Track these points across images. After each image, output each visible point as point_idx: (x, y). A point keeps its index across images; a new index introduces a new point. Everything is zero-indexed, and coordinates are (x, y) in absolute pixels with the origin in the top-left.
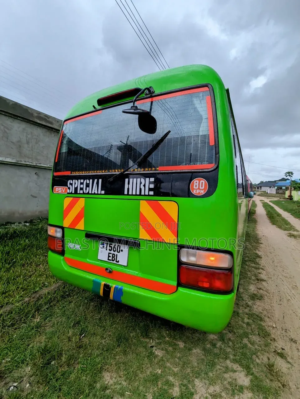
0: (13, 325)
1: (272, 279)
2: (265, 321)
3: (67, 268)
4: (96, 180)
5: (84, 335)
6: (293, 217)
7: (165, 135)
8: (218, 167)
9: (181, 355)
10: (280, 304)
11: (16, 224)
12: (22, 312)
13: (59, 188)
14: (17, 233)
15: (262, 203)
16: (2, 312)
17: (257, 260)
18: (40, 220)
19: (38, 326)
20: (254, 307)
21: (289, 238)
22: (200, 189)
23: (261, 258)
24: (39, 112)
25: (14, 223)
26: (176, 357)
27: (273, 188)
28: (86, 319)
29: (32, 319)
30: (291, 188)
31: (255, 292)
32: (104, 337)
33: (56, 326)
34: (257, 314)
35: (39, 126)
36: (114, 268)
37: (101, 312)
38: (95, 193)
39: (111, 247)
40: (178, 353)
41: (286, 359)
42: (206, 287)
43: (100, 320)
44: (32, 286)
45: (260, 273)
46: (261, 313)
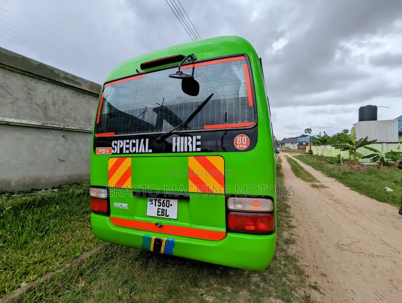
0: (56, 292)
1: (302, 225)
2: (299, 262)
3: (113, 228)
4: (142, 140)
5: (134, 292)
6: (314, 169)
7: (209, 97)
8: (257, 125)
9: (229, 298)
10: (311, 246)
11: (42, 190)
12: (64, 279)
13: (102, 149)
14: (45, 200)
15: (287, 158)
16: (43, 281)
17: (287, 209)
18: (69, 185)
19: (84, 291)
20: (288, 251)
21: (312, 189)
22: (243, 144)
23: (290, 207)
24: (66, 73)
25: (40, 190)
26: (225, 301)
27: (295, 144)
28: (134, 278)
29: (76, 284)
30: (311, 144)
31: (289, 238)
32: (155, 292)
33: (103, 288)
34: (291, 256)
35: (66, 87)
36: (164, 222)
37: (148, 270)
38: (142, 152)
39: (160, 203)
40: (227, 297)
41: (319, 290)
42: (253, 230)
43: (148, 277)
44: (72, 252)
45: (291, 221)
46: (295, 255)
